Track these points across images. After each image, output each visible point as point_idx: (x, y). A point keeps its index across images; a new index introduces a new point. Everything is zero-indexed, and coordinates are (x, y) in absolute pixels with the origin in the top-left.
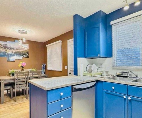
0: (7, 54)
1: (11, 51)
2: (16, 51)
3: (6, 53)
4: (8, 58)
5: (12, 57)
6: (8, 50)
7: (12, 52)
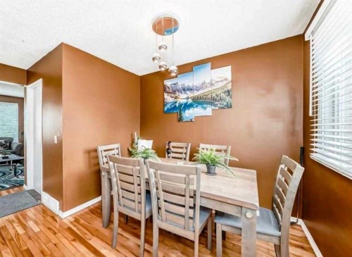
0: (177, 105)
1: (185, 96)
2: (196, 94)
3: (176, 102)
4: (181, 114)
5: (187, 111)
6: (180, 94)
7: (188, 98)
